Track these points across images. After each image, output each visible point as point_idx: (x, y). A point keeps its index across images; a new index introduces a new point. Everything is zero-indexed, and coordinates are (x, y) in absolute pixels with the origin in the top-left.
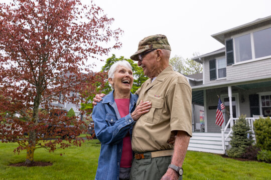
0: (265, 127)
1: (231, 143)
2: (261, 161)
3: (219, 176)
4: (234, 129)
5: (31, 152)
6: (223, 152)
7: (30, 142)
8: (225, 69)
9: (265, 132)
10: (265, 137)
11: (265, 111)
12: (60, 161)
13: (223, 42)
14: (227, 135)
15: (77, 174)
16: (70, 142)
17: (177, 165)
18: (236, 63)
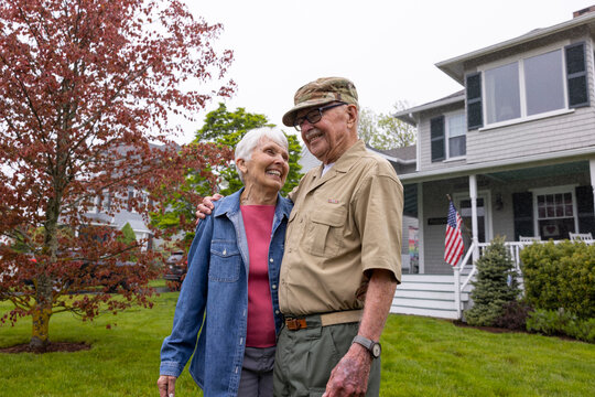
0: (544, 260)
1: (474, 295)
2: (534, 332)
3: (449, 364)
4: (480, 266)
5: (41, 322)
6: (456, 316)
7: (40, 300)
8: (464, 136)
9: (543, 272)
10: (543, 283)
11: (545, 228)
12: (108, 341)
13: (459, 79)
14: (466, 280)
15: (148, 367)
16: (129, 299)
17: (369, 337)
18: (486, 126)
